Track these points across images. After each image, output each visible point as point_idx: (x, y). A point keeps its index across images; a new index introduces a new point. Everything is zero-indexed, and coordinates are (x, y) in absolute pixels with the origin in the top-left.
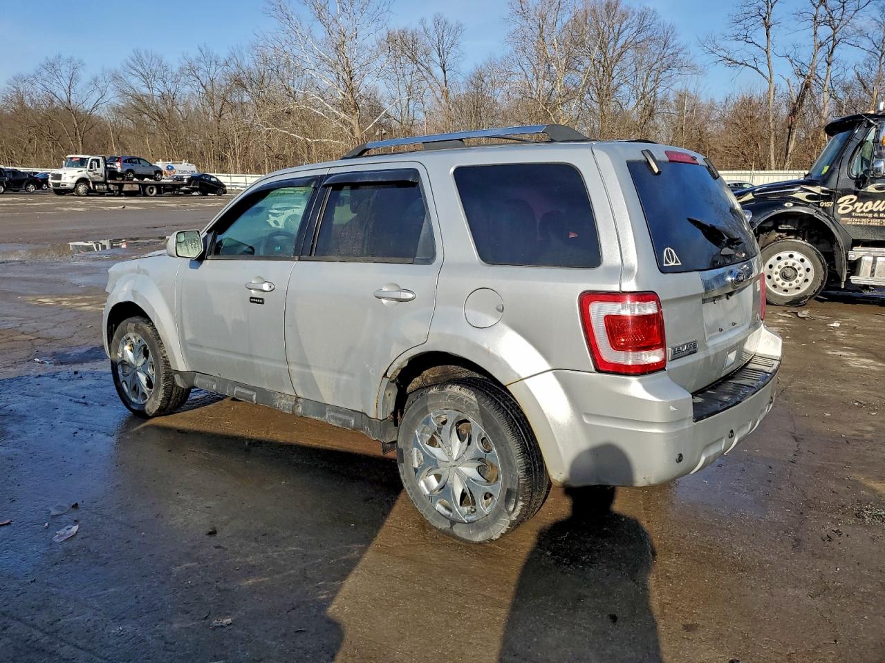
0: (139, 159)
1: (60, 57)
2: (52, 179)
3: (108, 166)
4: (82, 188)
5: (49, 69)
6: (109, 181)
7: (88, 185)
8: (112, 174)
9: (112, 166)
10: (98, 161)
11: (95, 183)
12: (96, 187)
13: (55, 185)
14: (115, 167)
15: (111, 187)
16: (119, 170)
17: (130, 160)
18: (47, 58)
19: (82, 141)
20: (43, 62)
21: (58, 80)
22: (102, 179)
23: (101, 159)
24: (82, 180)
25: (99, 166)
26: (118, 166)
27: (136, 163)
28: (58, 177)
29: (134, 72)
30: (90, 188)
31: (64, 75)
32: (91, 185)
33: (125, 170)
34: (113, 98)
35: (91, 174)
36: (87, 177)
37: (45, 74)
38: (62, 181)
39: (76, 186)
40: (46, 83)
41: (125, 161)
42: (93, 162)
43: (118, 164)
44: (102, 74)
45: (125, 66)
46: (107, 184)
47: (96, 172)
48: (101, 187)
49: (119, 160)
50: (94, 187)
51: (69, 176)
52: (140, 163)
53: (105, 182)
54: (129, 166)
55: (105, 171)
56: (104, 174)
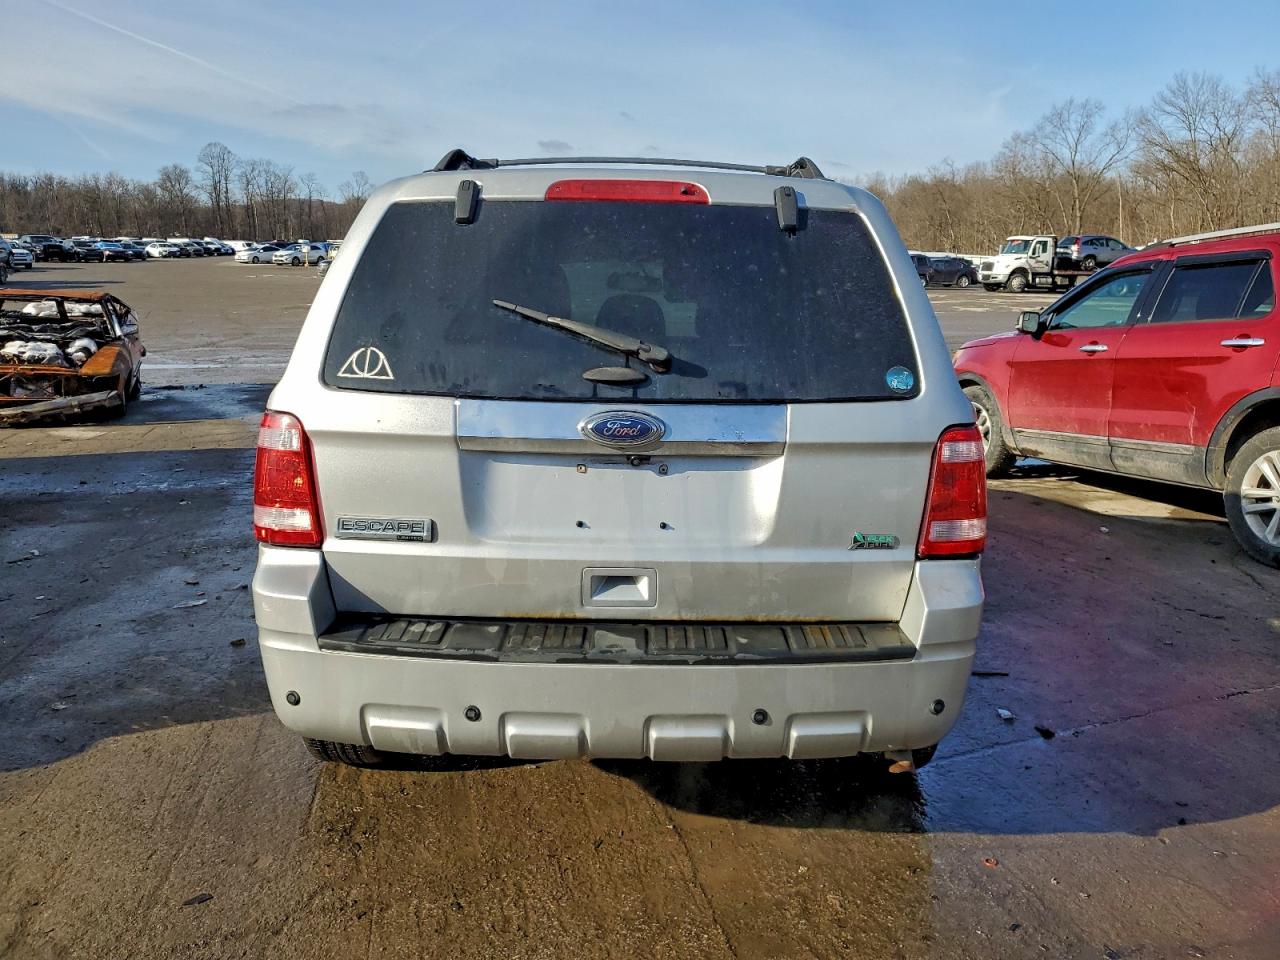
0: (1108, 240)
1: (1071, 102)
2: (983, 270)
3: (1058, 250)
4: (1016, 282)
5: (1054, 122)
6: (1056, 272)
7: (1026, 278)
8: (1063, 262)
9: (1066, 251)
10: (1044, 244)
11: (1035, 275)
12: (1037, 280)
13: (986, 277)
14: (1069, 251)
15: (1059, 280)
16: (1074, 256)
17: (1091, 242)
18: (1054, 107)
19: (1081, 218)
20: (1048, 112)
21: (1063, 135)
22: (1046, 269)
23: (1050, 242)
24: (1020, 271)
25: (1044, 250)
26: (1074, 251)
27: (1102, 245)
28: (989, 266)
29: (1169, 108)
30: (1027, 281)
31: (1073, 126)
32: (1030, 278)
33: (1083, 255)
34: (1133, 152)
35: (1032, 262)
36: (1027, 267)
37: (1049, 128)
38: (995, 272)
39: (1009, 279)
40: (1048, 141)
41: (1086, 243)
42: (1038, 245)
43: (1074, 248)
44: (1125, 119)
45: (1157, 100)
46: (1053, 276)
47: (1039, 259)
48: (1043, 280)
49: (1076, 241)
50: (1034, 279)
51: (1003, 265)
52: (1108, 245)
53: (1050, 274)
54: (1090, 250)
55: (1053, 259)
56: (1050, 262)
